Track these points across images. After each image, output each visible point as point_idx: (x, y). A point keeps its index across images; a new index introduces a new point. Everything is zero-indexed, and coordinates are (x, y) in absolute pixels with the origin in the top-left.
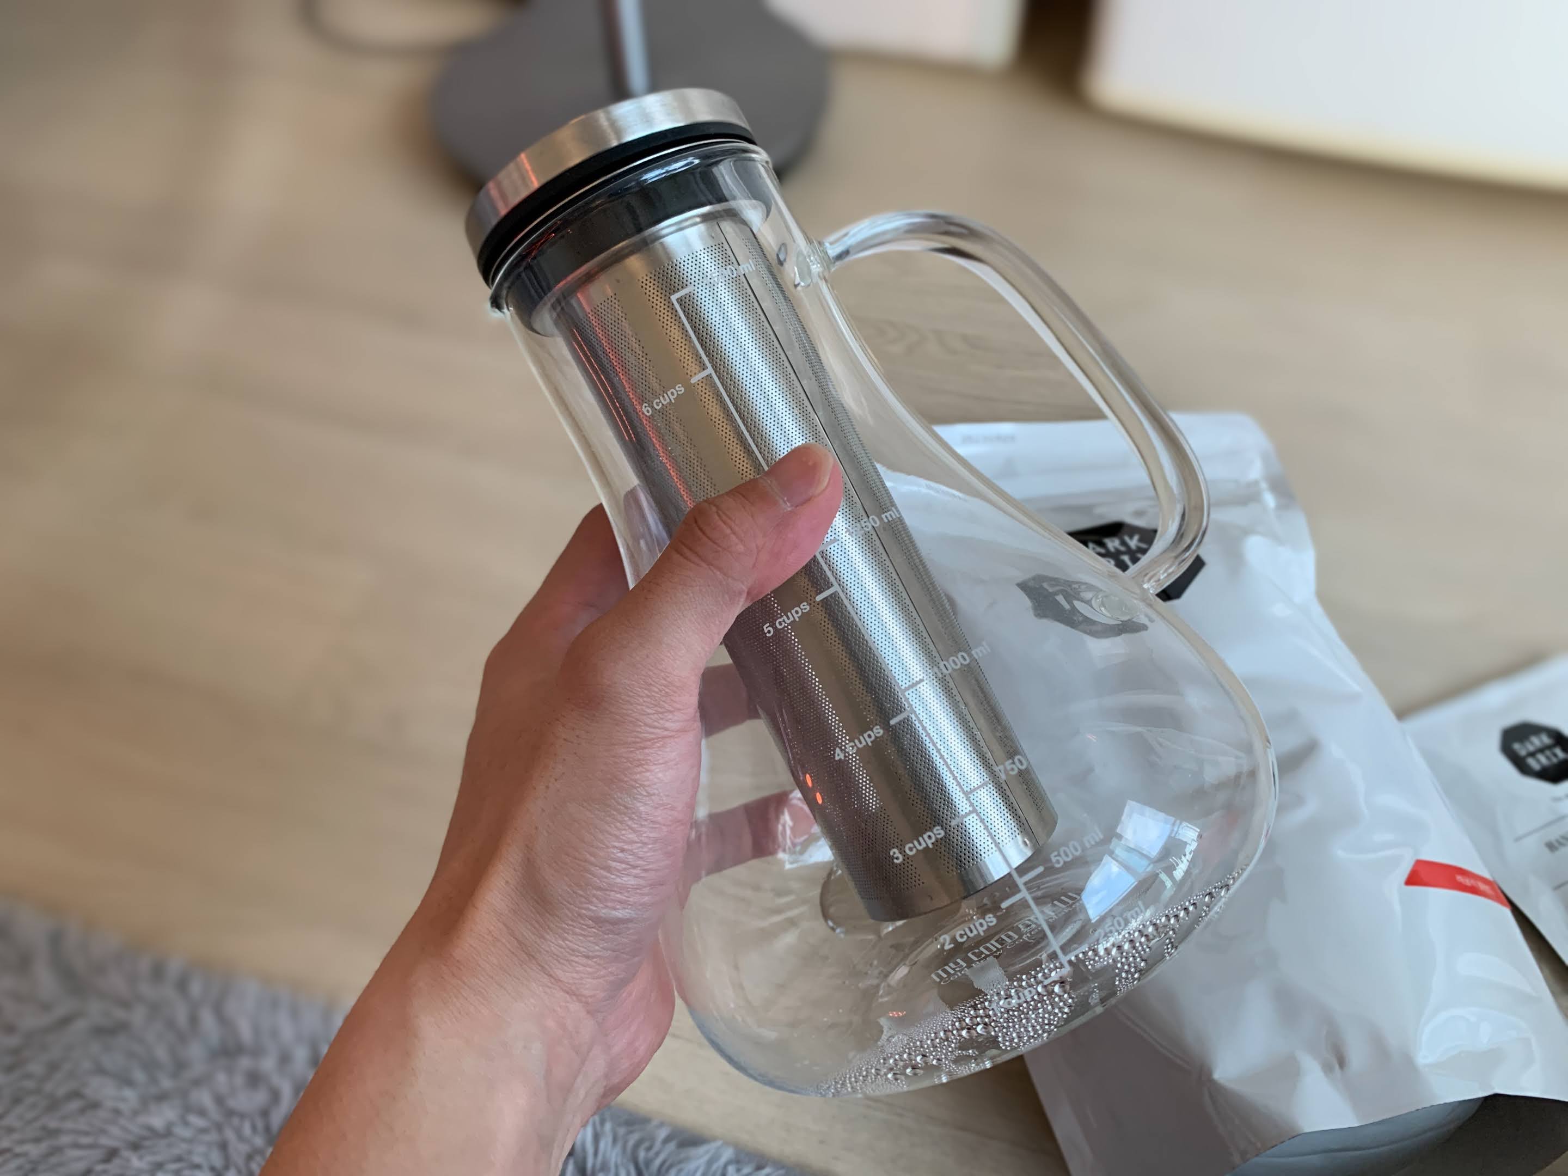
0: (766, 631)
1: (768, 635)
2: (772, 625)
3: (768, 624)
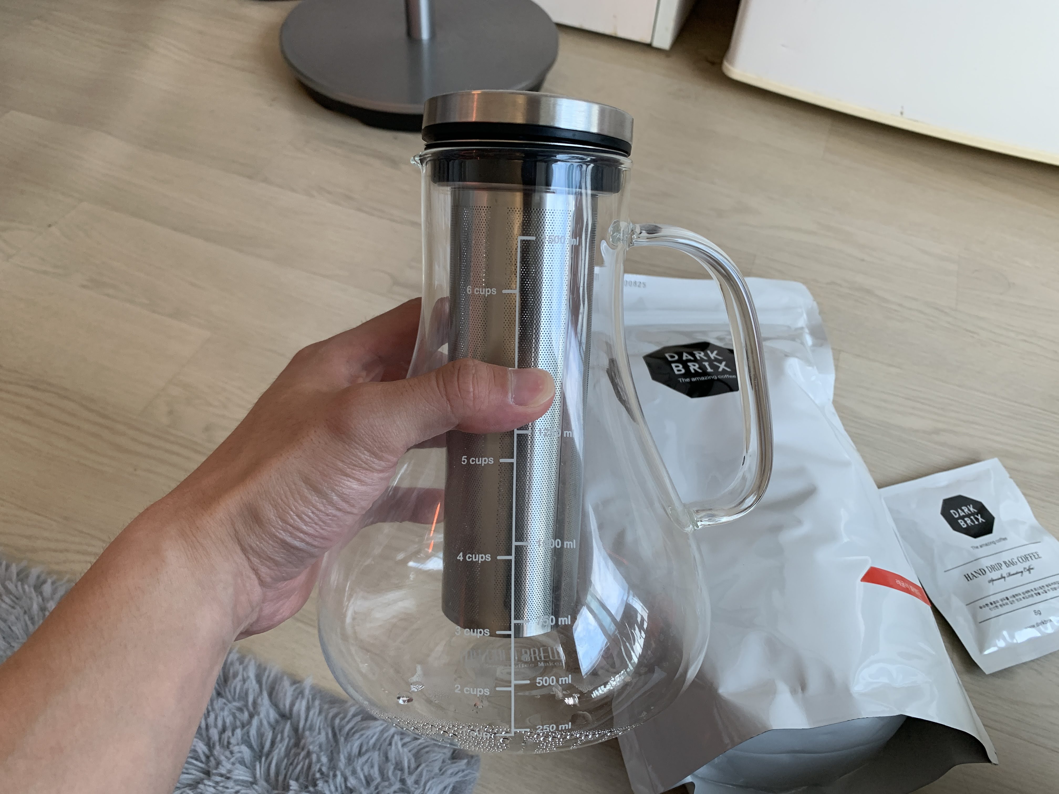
2: (468, 459)
3: (466, 457)
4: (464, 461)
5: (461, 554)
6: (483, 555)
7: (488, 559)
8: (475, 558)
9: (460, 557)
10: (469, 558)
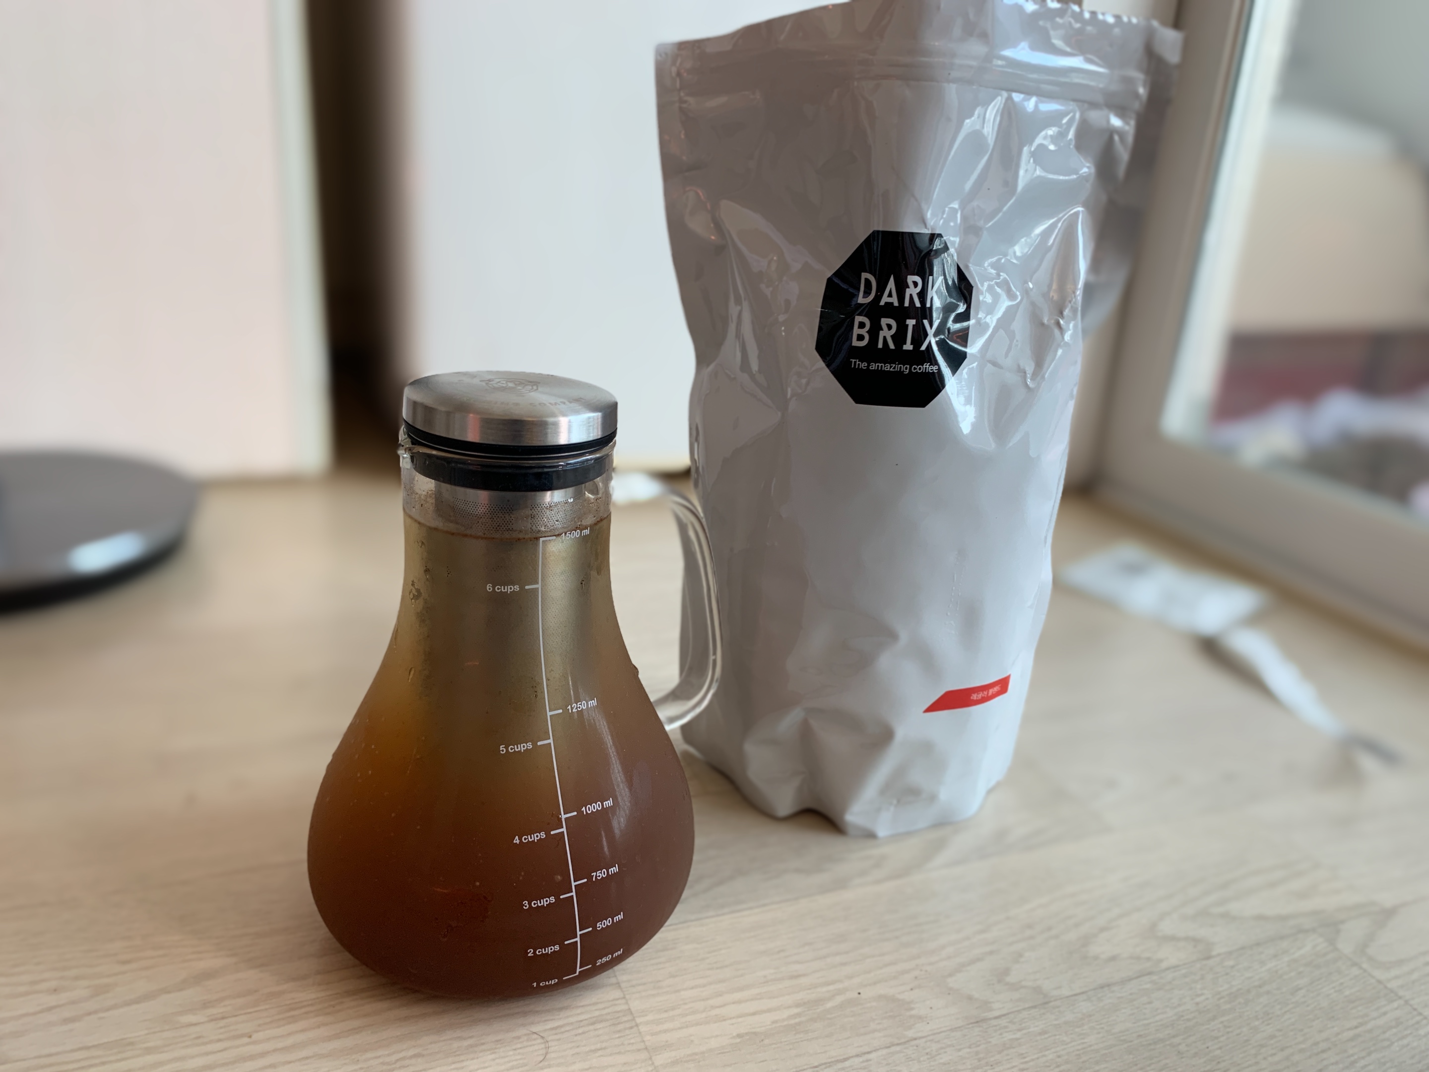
0: (501, 749)
1: (501, 752)
2: (507, 748)
3: (504, 746)
4: (503, 751)
5: (517, 837)
6: (538, 834)
7: (543, 836)
8: (531, 838)
9: (517, 840)
10: (525, 839)
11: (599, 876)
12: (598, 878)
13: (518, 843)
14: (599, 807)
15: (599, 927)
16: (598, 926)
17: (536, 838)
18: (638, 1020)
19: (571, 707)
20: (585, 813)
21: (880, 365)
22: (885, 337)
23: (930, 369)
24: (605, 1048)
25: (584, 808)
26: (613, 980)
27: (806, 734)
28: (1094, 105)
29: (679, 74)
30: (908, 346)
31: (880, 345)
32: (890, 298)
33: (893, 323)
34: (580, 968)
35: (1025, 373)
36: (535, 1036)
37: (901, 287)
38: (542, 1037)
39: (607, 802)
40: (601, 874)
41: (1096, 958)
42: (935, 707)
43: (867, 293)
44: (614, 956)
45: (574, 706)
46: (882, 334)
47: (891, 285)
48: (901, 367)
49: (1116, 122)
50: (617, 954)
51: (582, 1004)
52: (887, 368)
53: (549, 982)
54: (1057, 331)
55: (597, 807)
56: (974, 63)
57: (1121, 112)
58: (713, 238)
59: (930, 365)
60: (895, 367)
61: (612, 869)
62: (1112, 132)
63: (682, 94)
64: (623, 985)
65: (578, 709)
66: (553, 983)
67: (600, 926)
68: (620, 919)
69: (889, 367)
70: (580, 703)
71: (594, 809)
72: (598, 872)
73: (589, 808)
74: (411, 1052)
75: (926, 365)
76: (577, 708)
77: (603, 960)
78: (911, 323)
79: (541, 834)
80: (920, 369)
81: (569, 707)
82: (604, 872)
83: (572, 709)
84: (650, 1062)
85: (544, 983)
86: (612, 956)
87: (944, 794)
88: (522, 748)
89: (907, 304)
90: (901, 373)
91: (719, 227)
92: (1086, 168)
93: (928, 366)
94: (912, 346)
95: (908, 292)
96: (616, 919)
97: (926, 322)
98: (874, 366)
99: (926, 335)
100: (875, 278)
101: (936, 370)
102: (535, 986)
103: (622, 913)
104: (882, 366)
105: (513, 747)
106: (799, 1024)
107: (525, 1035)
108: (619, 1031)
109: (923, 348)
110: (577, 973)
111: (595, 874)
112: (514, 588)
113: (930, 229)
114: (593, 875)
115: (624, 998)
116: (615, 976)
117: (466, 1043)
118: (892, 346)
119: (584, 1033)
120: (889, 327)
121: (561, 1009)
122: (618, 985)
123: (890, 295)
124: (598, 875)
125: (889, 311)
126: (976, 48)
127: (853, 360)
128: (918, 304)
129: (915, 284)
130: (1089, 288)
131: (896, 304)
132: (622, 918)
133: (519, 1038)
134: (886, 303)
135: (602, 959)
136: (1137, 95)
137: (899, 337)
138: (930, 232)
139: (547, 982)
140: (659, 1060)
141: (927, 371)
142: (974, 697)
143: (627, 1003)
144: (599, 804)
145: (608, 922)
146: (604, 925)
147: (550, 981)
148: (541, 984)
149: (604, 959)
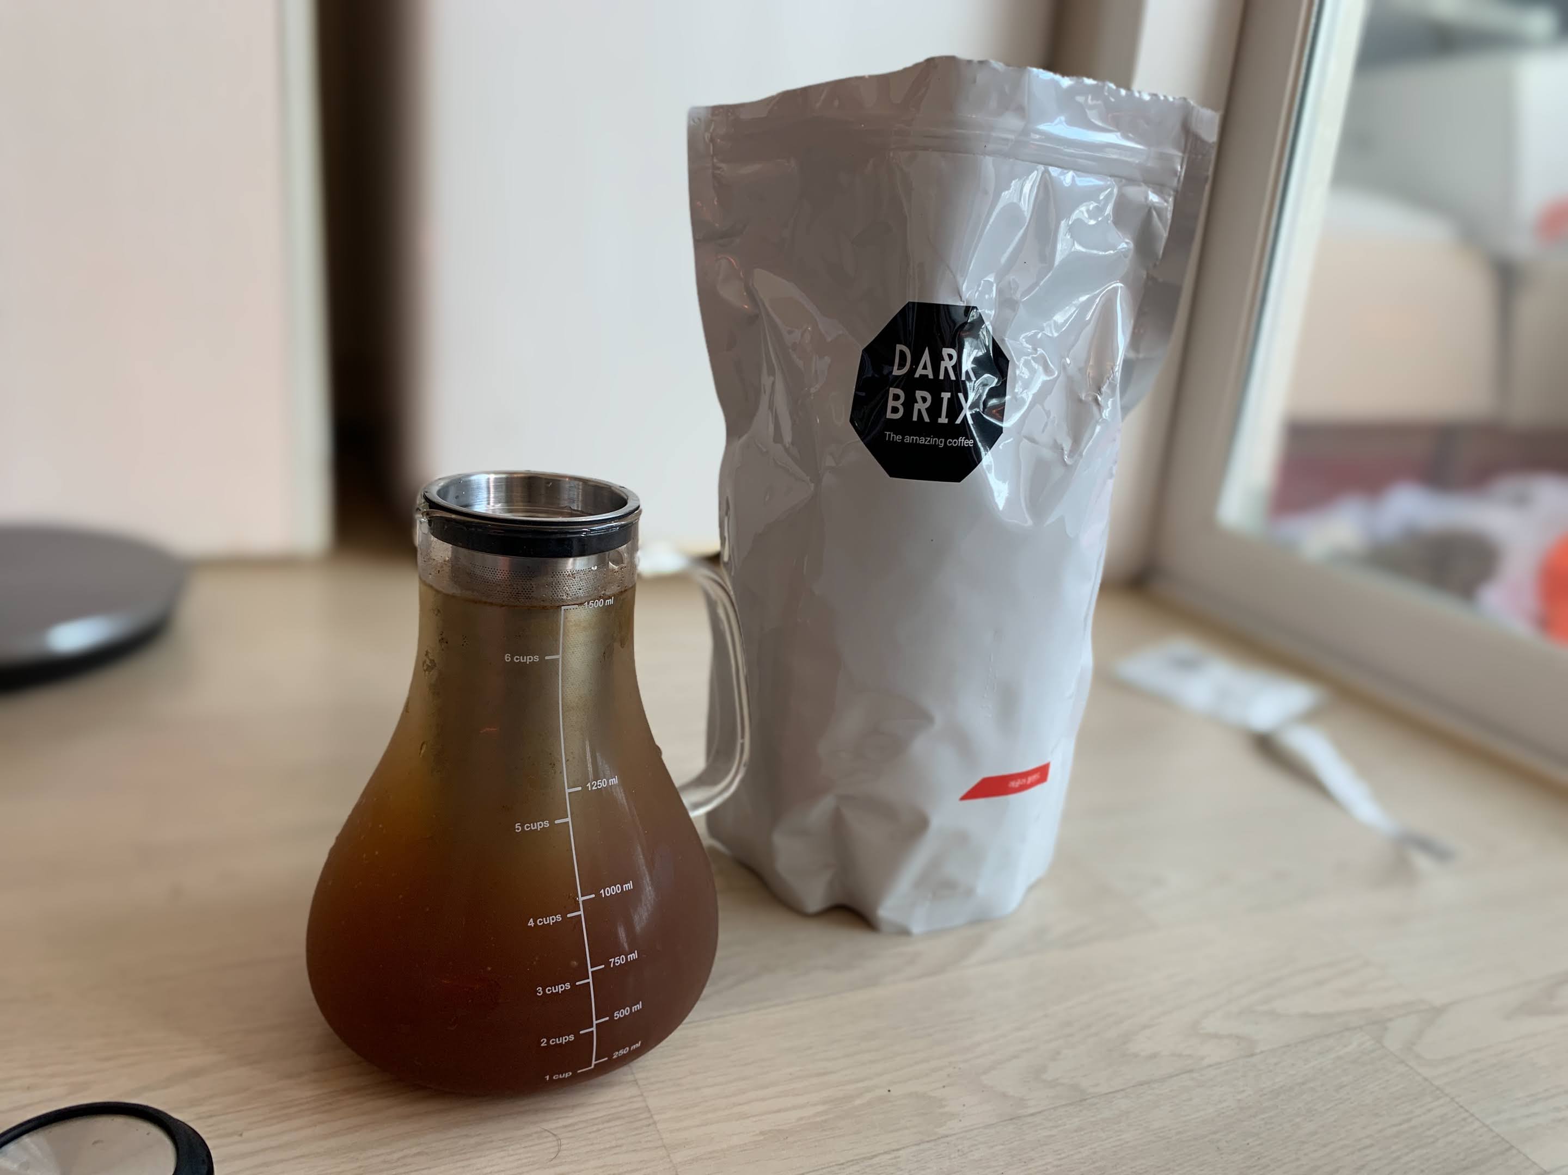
0: (517, 827)
2: (522, 826)
3: (519, 824)
4: (518, 829)
5: (531, 920)
6: (554, 917)
7: (559, 919)
8: (546, 921)
9: (531, 923)
10: (540, 922)
11: (617, 963)
12: (617, 964)
13: (533, 926)
14: (619, 890)
15: (617, 1017)
16: (615, 1015)
17: (551, 921)
18: (656, 1118)
19: (591, 784)
20: (603, 896)
21: (915, 438)
22: (919, 410)
23: (965, 443)
24: (620, 1146)
25: (602, 891)
26: (630, 1078)
27: (837, 823)
28: (1131, 181)
29: (712, 140)
30: (943, 420)
31: (915, 418)
32: (924, 370)
33: (928, 396)
34: (596, 1061)
35: (1063, 450)
36: (547, 1134)
37: (936, 360)
38: (555, 1135)
39: (626, 885)
40: (619, 960)
41: (1136, 1055)
42: (974, 794)
43: (901, 365)
44: (632, 1049)
45: (594, 783)
46: (916, 406)
47: (926, 357)
48: (936, 441)
49: (1154, 198)
50: (634, 1046)
51: (596, 1102)
52: (922, 441)
53: (562, 1075)
54: (1095, 409)
55: (616, 889)
56: (1011, 136)
57: (1159, 188)
58: (746, 307)
59: (965, 439)
60: (930, 440)
61: (631, 955)
62: (1150, 209)
63: (715, 160)
64: (640, 1083)
65: (599, 787)
66: (566, 1077)
67: (617, 1015)
68: (639, 1008)
69: (924, 440)
70: (600, 781)
71: (613, 892)
72: (616, 958)
73: (608, 890)
74: (415, 1150)
75: (961, 439)
76: (596, 786)
77: (620, 1052)
78: (946, 396)
79: (557, 916)
80: (955, 443)
81: (589, 785)
82: (623, 958)
83: (592, 786)
84: (668, 1160)
85: (557, 1075)
86: (630, 1048)
87: (982, 889)
88: (538, 826)
89: (941, 377)
90: (935, 446)
91: (752, 295)
92: (1125, 244)
93: (963, 440)
94: (947, 419)
95: (943, 364)
96: (635, 1008)
97: (961, 395)
98: (908, 439)
99: (961, 408)
100: (910, 351)
101: (971, 444)
102: (548, 1079)
103: (641, 1002)
104: (916, 439)
105: (529, 825)
106: (825, 1121)
107: (536, 1133)
108: (636, 1129)
109: (958, 421)
110: (593, 1067)
111: (613, 960)
112: (534, 659)
113: (965, 302)
114: (611, 961)
115: (642, 1095)
116: (633, 1073)
117: (472, 1141)
118: (927, 419)
119: (599, 1130)
120: (924, 400)
121: (574, 1107)
122: (635, 1082)
123: (925, 367)
124: (616, 961)
125: (924, 383)
126: (1011, 122)
127: (888, 433)
128: (953, 377)
129: (951, 357)
130: (1129, 365)
131: (931, 376)
132: (641, 1007)
133: (530, 1135)
134: (921, 375)
135: (618, 1052)
136: (1175, 172)
137: (934, 410)
138: (965, 305)
139: (560, 1075)
140: (678, 1157)
141: (962, 445)
142: (1013, 784)
143: (644, 1101)
144: (618, 887)
145: (626, 1012)
146: (622, 1014)
147: (564, 1075)
148: (554, 1078)
149: (622, 1052)
